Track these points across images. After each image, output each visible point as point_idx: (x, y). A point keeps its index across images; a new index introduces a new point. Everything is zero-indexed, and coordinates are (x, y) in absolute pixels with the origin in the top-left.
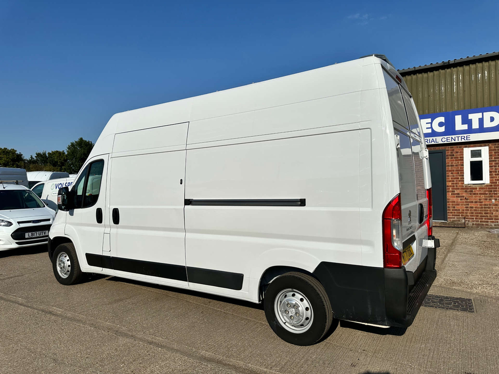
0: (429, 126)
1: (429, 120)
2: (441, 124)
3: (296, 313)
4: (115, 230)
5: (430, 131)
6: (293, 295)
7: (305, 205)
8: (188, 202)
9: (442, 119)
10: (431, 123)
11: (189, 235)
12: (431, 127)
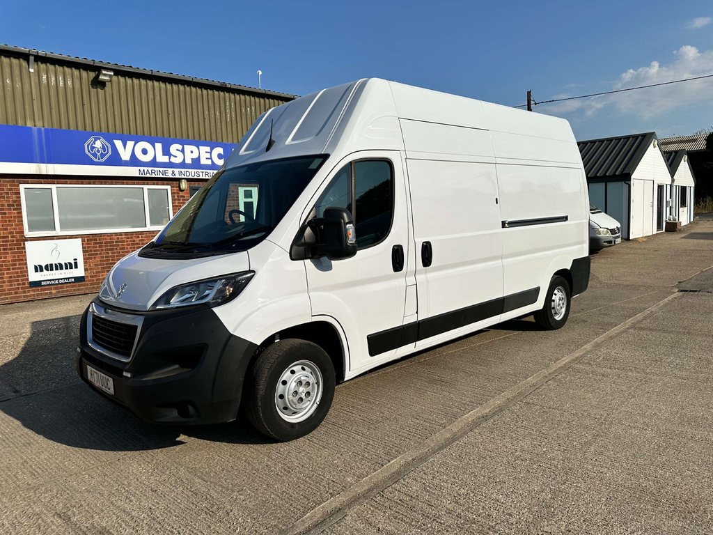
0: (208, 155)
1: (208, 149)
2: (220, 156)
5: (209, 162)
9: (219, 150)
10: (211, 153)
11: (505, 262)
12: (211, 158)
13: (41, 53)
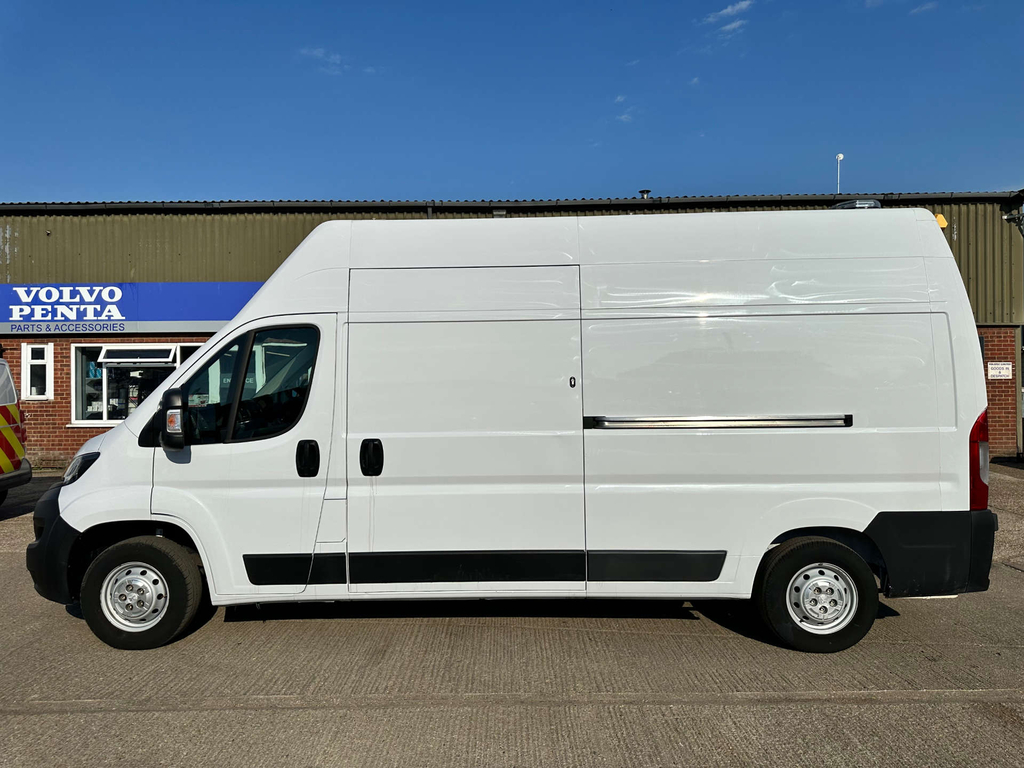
3: (833, 600)
4: (365, 489)
6: (822, 573)
7: (851, 425)
8: (592, 423)
11: (594, 488)
13: (437, 202)
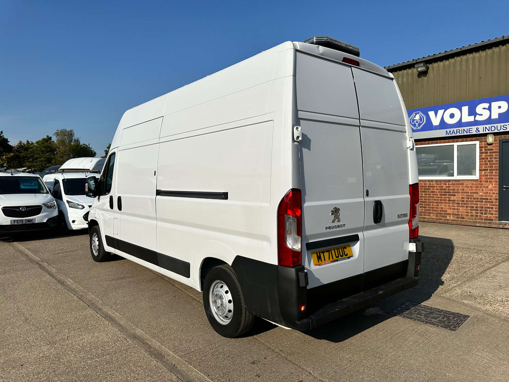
3: (221, 304)
6: (222, 287)
7: (227, 199)
8: (159, 193)
11: (159, 224)
